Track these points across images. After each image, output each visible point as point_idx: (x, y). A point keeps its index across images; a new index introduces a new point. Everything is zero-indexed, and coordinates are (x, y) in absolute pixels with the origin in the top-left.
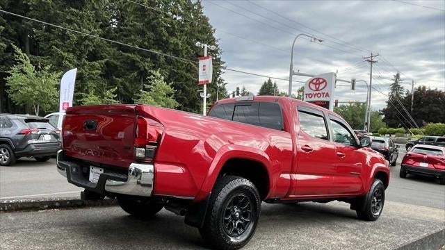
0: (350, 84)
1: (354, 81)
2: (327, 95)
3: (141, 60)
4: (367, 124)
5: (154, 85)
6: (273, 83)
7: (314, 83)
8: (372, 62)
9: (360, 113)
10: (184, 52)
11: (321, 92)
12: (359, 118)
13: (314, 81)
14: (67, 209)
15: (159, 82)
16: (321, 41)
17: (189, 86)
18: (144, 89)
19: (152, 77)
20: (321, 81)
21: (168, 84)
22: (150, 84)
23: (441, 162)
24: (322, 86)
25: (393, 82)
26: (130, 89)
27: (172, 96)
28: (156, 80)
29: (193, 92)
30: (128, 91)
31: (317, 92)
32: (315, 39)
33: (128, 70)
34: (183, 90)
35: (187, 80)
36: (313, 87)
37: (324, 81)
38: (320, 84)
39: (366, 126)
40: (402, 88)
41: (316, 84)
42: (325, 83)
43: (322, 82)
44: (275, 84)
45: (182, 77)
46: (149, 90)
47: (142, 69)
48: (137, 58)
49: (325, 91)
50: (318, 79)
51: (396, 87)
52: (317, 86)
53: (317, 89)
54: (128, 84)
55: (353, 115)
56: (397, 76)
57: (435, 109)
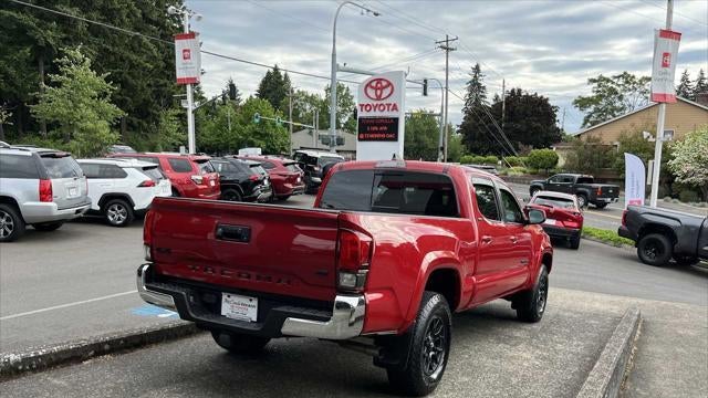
0: (421, 86)
1: (425, 81)
2: (395, 108)
3: (39, 25)
4: (442, 149)
5: (69, 76)
6: (283, 73)
7: (372, 87)
8: (448, 49)
9: (426, 128)
10: (125, 12)
11: (384, 102)
12: (425, 138)
13: (374, 84)
14: (123, 353)
15: (81, 70)
16: (376, 15)
17: (134, 77)
18: (48, 82)
19: (65, 60)
20: (384, 84)
21: (98, 75)
22: (61, 74)
23: (572, 218)
24: (386, 92)
25: (471, 78)
26: (19, 82)
27: (108, 98)
28: (73, 66)
29: (143, 90)
30: (12, 84)
31: (379, 103)
32: (368, 11)
33: (11, 43)
34: (124, 84)
35: (132, 66)
36: (371, 93)
37: (389, 84)
38: (383, 88)
39: (441, 153)
40: (484, 88)
41: (376, 89)
42: (390, 88)
43: (386, 87)
44: (286, 75)
45: (122, 59)
46: (58, 85)
47: (42, 43)
48: (29, 20)
49: (391, 100)
50: (379, 80)
51: (475, 87)
52: (379, 92)
53: (379, 98)
54: (12, 71)
55: (416, 132)
56: (477, 69)
57: (534, 124)
